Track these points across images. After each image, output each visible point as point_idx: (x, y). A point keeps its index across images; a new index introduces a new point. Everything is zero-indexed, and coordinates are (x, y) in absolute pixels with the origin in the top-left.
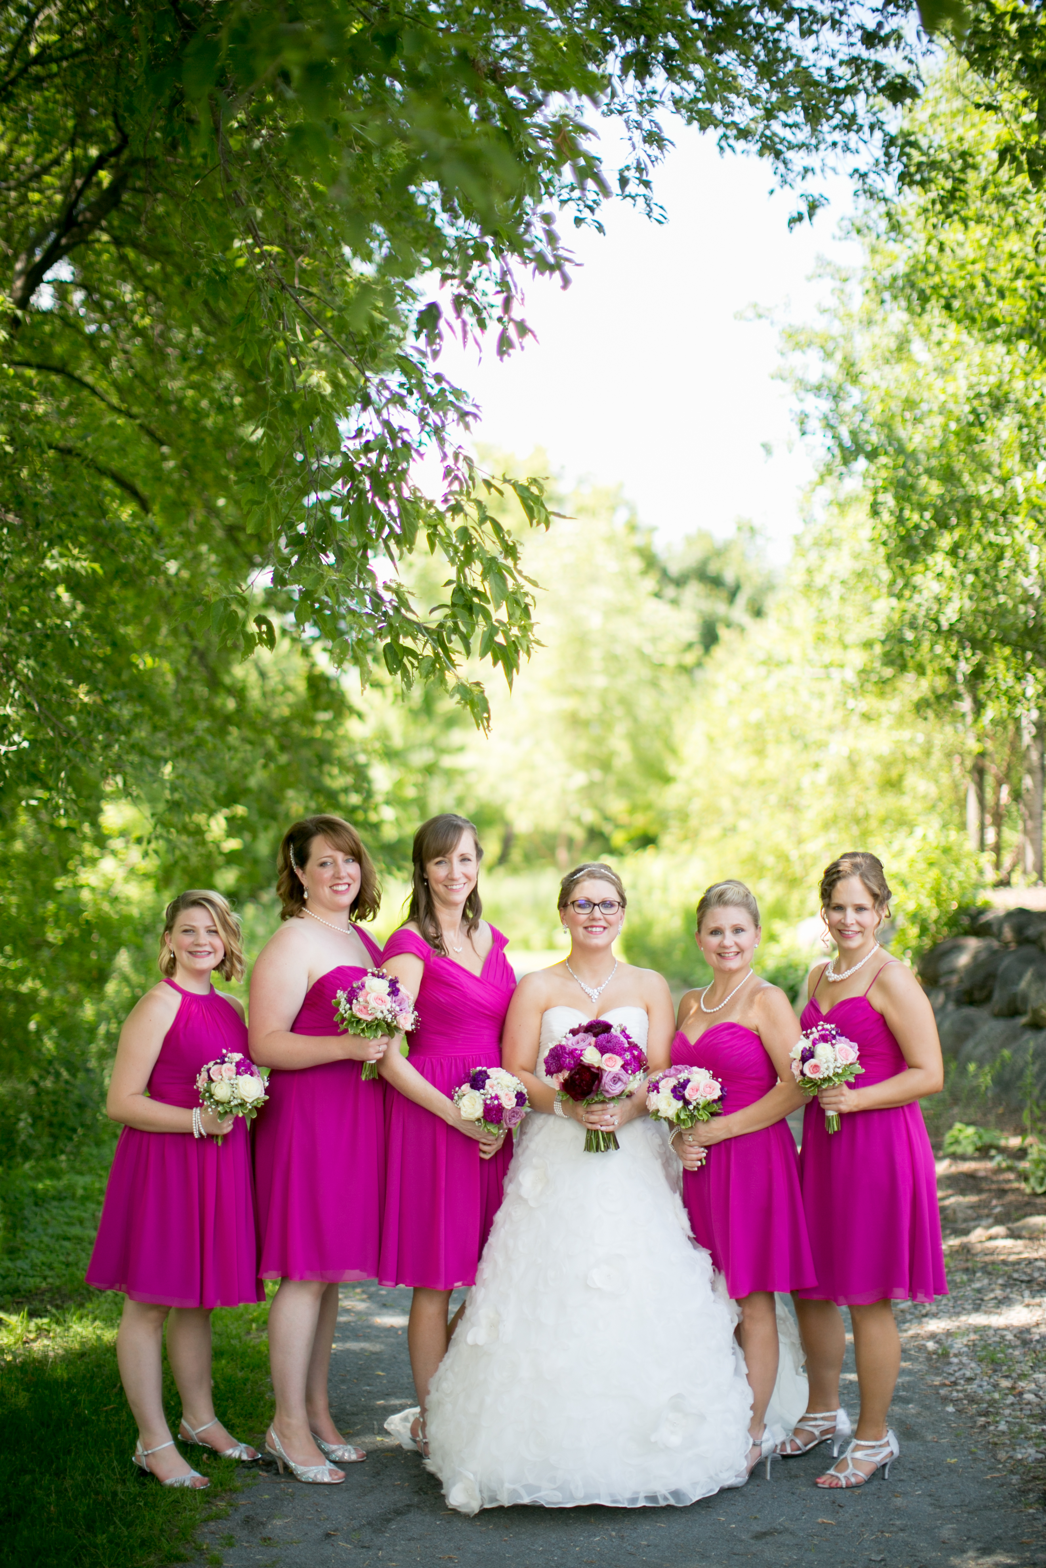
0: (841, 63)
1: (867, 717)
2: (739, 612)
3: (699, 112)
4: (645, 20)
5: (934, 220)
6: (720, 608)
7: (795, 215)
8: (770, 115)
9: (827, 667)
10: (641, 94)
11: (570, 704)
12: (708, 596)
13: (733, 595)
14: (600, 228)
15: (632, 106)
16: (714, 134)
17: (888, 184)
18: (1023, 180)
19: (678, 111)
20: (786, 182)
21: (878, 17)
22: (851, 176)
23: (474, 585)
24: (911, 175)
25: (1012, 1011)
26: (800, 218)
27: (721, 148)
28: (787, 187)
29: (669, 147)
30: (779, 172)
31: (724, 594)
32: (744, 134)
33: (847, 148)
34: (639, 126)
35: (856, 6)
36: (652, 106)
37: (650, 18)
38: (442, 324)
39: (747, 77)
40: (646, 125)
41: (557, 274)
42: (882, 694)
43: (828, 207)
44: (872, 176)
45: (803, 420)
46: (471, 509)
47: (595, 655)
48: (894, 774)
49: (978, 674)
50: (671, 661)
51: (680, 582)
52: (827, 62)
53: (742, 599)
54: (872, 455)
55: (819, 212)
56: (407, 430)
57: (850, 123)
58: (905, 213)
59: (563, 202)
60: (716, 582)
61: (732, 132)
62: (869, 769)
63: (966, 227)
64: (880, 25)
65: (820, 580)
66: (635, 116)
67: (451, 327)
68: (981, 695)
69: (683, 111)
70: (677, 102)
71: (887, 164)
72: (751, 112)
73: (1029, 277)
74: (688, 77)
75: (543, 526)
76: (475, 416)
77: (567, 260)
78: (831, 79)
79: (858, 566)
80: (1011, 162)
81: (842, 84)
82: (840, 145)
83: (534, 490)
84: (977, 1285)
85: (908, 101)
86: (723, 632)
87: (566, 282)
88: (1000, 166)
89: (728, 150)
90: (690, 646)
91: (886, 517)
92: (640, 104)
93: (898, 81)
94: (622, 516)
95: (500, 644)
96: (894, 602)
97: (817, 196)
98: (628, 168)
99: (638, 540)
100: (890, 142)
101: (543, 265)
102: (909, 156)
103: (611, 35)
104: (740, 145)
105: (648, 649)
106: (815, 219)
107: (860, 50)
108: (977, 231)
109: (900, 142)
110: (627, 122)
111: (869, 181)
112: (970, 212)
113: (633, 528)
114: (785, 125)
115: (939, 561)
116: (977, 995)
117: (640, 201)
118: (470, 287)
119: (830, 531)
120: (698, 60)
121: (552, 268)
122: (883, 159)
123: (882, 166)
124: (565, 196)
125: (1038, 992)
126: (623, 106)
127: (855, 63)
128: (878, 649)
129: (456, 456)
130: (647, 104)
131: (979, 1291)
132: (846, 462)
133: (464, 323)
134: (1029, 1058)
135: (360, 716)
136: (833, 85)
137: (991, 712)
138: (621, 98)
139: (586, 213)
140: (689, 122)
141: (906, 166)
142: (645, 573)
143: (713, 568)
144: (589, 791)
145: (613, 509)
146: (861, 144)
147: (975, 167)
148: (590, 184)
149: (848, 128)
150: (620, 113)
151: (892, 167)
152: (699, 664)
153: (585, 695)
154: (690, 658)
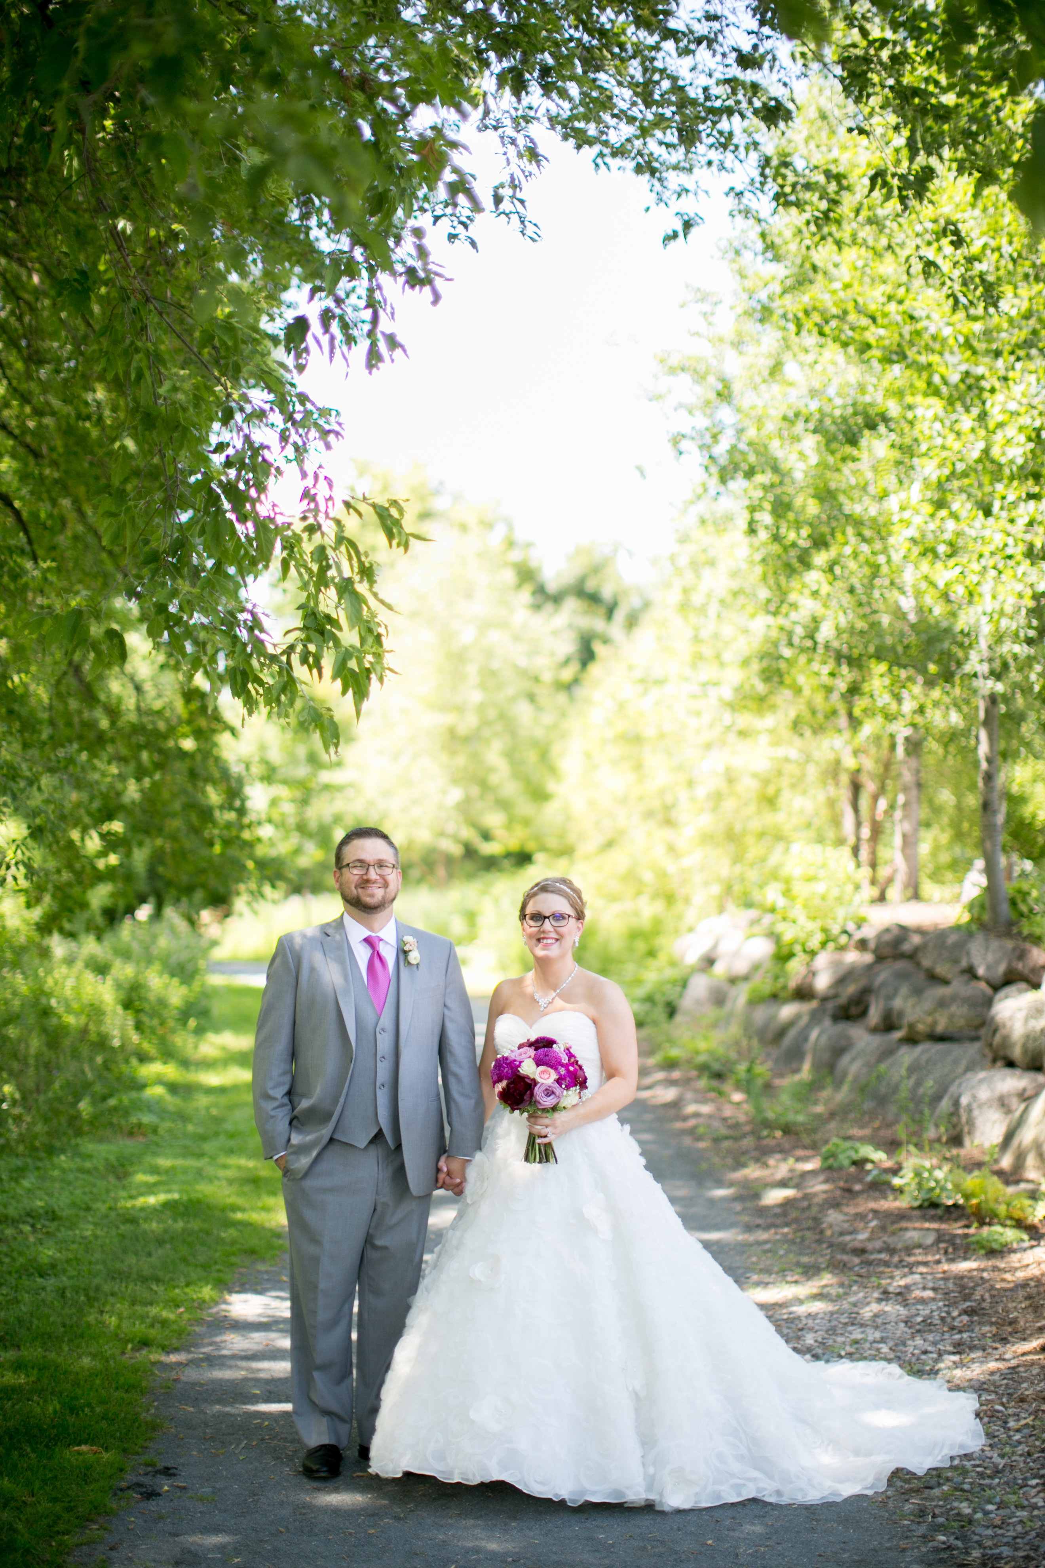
0: (718, 83)
1: (743, 734)
2: (616, 629)
3: (573, 129)
4: (521, 36)
5: (808, 242)
6: (598, 624)
7: (670, 233)
8: (644, 132)
9: (704, 685)
10: (516, 109)
11: (449, 719)
12: (586, 613)
13: (610, 612)
14: (473, 244)
15: (508, 122)
16: (590, 152)
17: (764, 204)
18: (894, 204)
19: (553, 128)
20: (661, 200)
21: (754, 40)
22: (727, 194)
23: (328, 611)
24: (785, 195)
25: (888, 1025)
26: (675, 235)
27: (597, 165)
28: (662, 205)
29: (544, 163)
30: (655, 189)
31: (602, 611)
32: (619, 152)
33: (722, 167)
34: (513, 142)
35: (731, 27)
36: (527, 122)
37: (526, 34)
38: (309, 337)
39: (623, 97)
40: (521, 141)
41: (427, 289)
42: (760, 712)
43: (702, 226)
44: (747, 194)
45: (676, 440)
46: (329, 528)
47: (472, 670)
48: (771, 790)
49: (854, 690)
50: (547, 677)
51: (557, 599)
52: (703, 81)
53: (620, 615)
54: (750, 474)
55: (694, 231)
56: (268, 447)
57: (726, 142)
58: (780, 234)
59: (437, 219)
60: (593, 598)
61: (607, 151)
62: (748, 786)
63: (840, 249)
64: (755, 47)
65: (697, 599)
66: (510, 132)
67: (318, 342)
68: (857, 712)
69: (559, 127)
70: (553, 120)
71: (762, 184)
72: (627, 130)
73: (900, 302)
74: (563, 94)
75: (402, 548)
76: (337, 434)
77: (437, 274)
78: (708, 98)
79: (735, 585)
80: (882, 187)
81: (718, 104)
82: (716, 163)
83: (394, 512)
84: (852, 1299)
85: (782, 124)
86: (598, 648)
87: (437, 298)
88: (872, 190)
89: (603, 167)
90: (567, 662)
91: (763, 535)
92: (515, 120)
93: (773, 103)
94: (500, 531)
95: (352, 671)
96: (770, 620)
97: (692, 215)
98: (502, 186)
99: (515, 556)
100: (766, 161)
101: (413, 278)
102: (784, 177)
103: (487, 50)
104: (615, 163)
105: (524, 663)
106: (689, 237)
107: (736, 71)
108: (851, 254)
109: (775, 162)
110: (502, 138)
111: (744, 200)
112: (845, 234)
113: (511, 544)
114: (661, 143)
115: (814, 577)
116: (854, 1011)
117: (515, 218)
118: (339, 301)
119: (705, 551)
120: (573, 78)
121: (422, 282)
122: (758, 179)
123: (758, 185)
124: (439, 212)
125: (914, 1006)
126: (498, 121)
127: (732, 83)
128: (756, 666)
129: (316, 476)
130: (523, 120)
131: (855, 1305)
132: (723, 480)
133: (332, 338)
134: (903, 1072)
135: (233, 732)
136: (708, 104)
137: (868, 728)
138: (495, 114)
139: (460, 229)
140: (565, 137)
141: (782, 187)
142: (519, 586)
143: (590, 585)
144: (465, 808)
145: (488, 525)
146: (737, 162)
147: (848, 188)
148: (461, 199)
149: (725, 147)
150: (496, 128)
151: (766, 188)
152: (576, 681)
153: (460, 709)
154: (567, 674)
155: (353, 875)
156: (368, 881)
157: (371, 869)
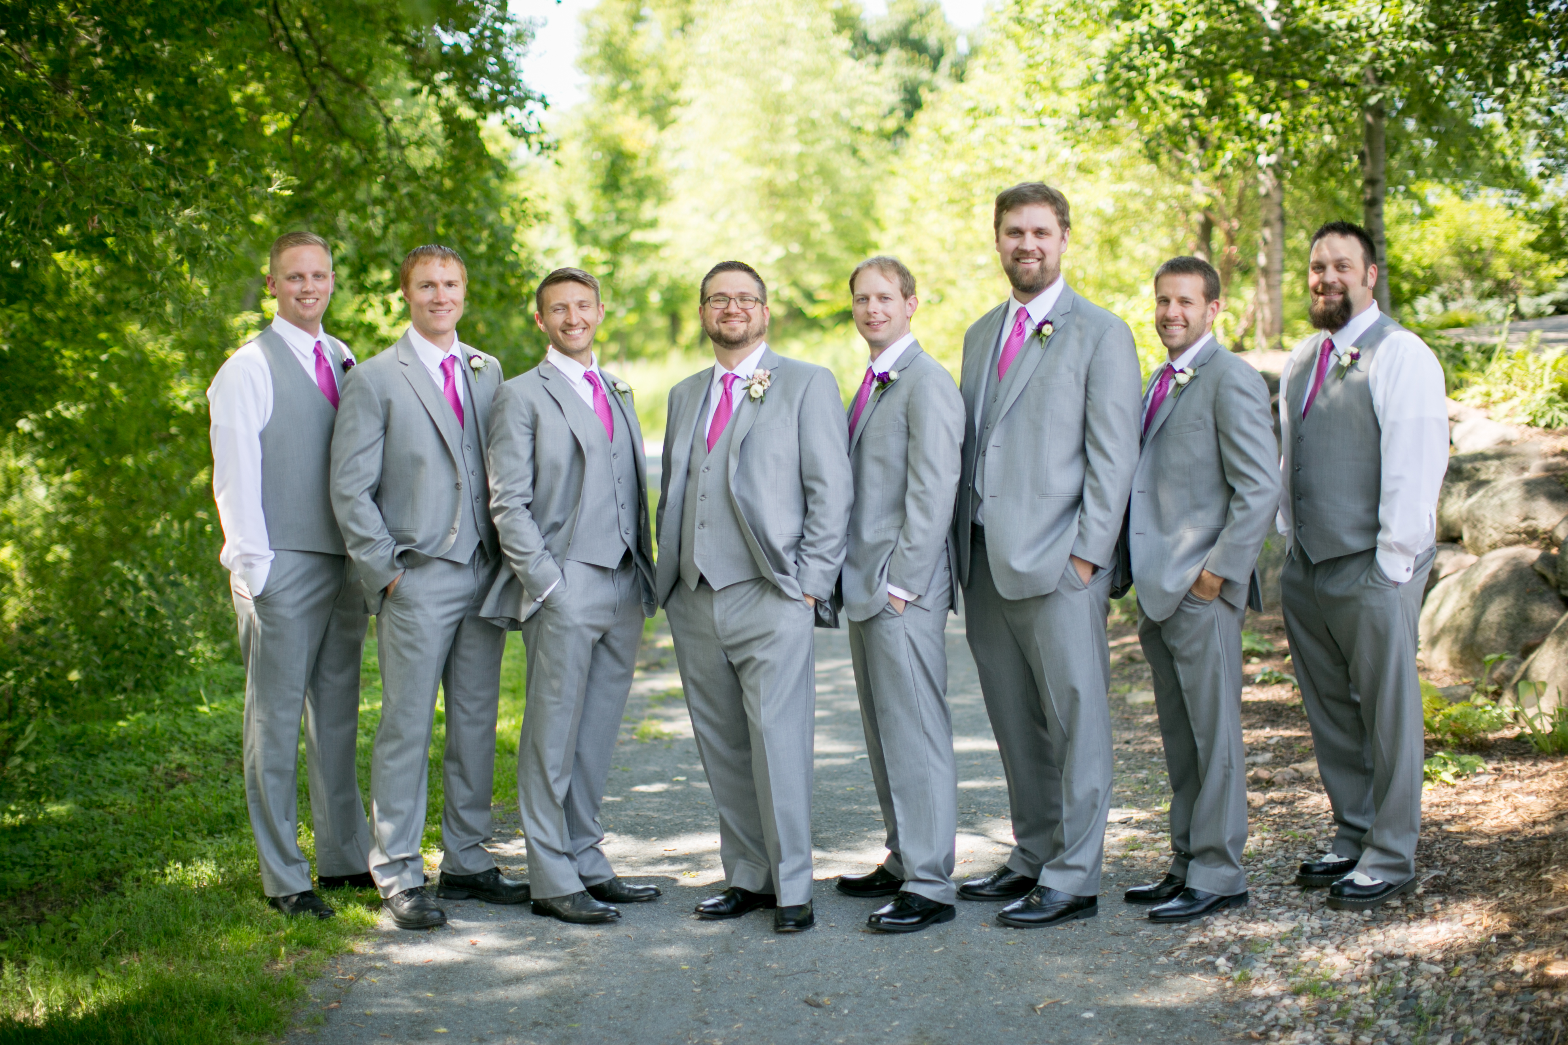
2: (942, 78)
6: (923, 73)
9: (1039, 115)
11: (767, 173)
12: (910, 62)
13: (936, 60)
31: (927, 60)
47: (789, 121)
50: (870, 127)
51: (879, 48)
53: (945, 64)
60: (917, 47)
86: (925, 95)
90: (890, 111)
105: (846, 113)
142: (838, 31)
143: (914, 33)
152: (901, 130)
153: (780, 163)
154: (891, 124)
155: (715, 310)
156: (729, 315)
157: (733, 302)
